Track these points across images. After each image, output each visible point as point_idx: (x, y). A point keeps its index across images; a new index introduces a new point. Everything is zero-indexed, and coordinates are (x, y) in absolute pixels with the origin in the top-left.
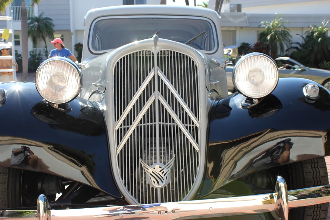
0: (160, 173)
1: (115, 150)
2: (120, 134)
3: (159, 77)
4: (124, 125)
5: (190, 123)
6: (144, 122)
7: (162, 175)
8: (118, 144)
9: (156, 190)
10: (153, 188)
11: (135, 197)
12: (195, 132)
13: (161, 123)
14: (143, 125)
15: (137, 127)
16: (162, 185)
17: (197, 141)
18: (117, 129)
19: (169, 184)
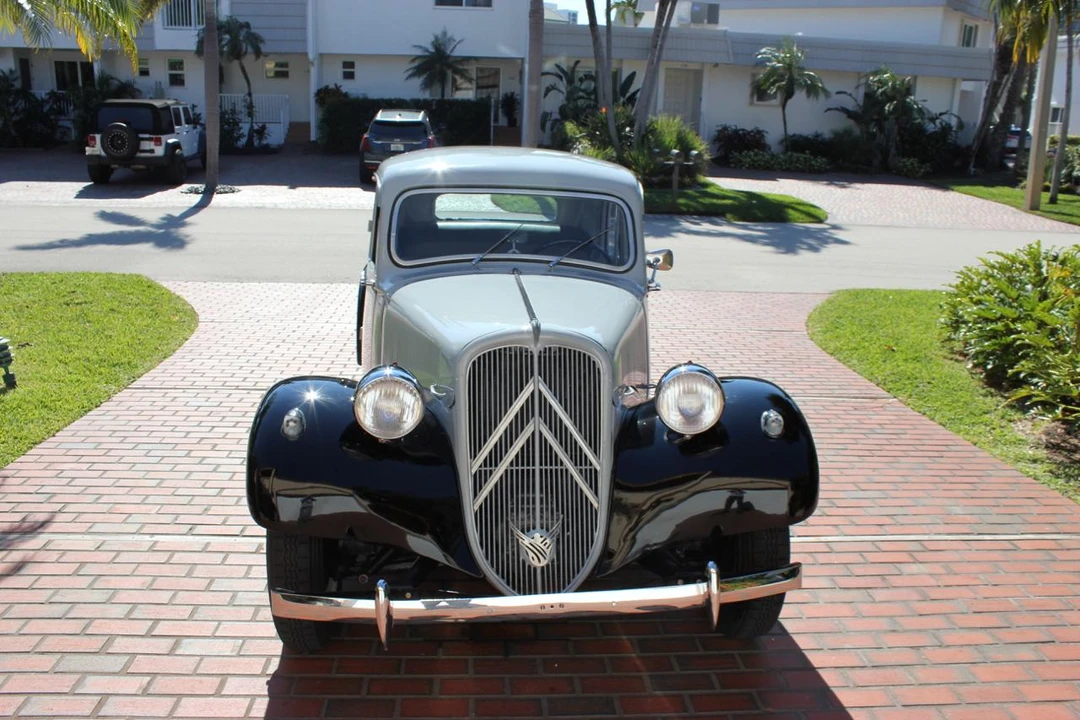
0: (541, 545)
1: (471, 506)
2: (479, 480)
3: (540, 392)
4: (485, 466)
5: (586, 465)
6: (517, 465)
7: (544, 548)
8: (475, 495)
9: (535, 569)
10: (529, 567)
11: (503, 577)
12: (592, 477)
13: (544, 467)
14: (514, 468)
15: (506, 471)
16: (544, 563)
17: (596, 493)
18: (473, 472)
19: (553, 561)
